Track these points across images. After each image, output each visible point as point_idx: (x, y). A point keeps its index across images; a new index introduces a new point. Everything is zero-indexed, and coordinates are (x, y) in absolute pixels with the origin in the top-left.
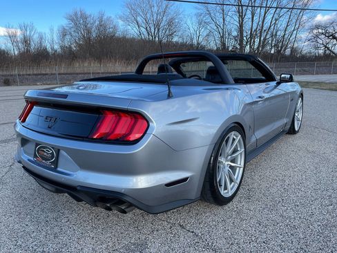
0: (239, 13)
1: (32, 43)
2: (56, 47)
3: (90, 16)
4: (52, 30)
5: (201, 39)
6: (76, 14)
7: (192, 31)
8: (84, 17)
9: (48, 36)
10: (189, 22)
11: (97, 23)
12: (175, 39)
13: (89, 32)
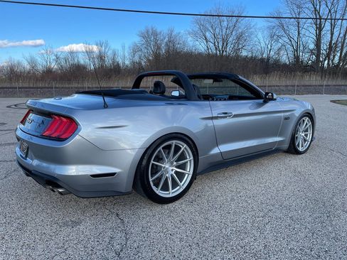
0: (316, 25)
1: (106, 59)
2: (127, 62)
3: (160, 33)
4: (123, 47)
5: (272, 53)
6: (148, 32)
7: (263, 45)
8: (155, 34)
9: (120, 53)
10: (260, 36)
11: (167, 39)
12: (244, 53)
13: (159, 48)
